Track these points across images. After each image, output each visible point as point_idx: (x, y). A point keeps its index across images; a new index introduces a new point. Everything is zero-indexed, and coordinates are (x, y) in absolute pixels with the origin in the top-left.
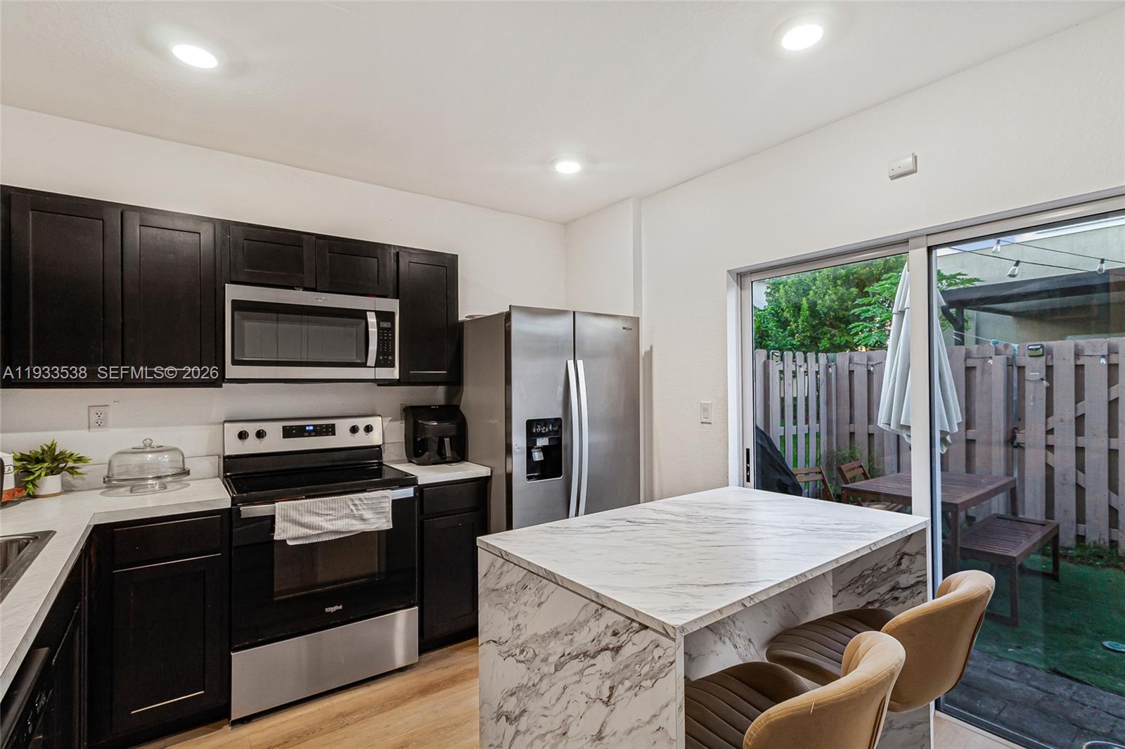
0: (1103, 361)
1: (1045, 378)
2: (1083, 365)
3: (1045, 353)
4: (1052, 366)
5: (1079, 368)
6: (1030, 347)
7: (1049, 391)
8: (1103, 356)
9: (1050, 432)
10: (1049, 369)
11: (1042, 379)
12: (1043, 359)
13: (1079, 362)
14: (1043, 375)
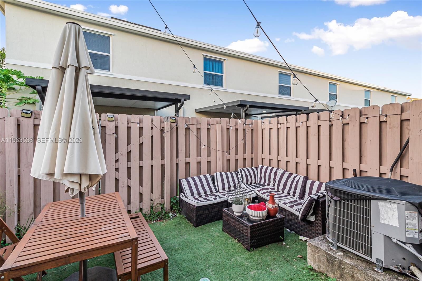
0: (138, 125)
1: (115, 133)
2: (130, 127)
3: (115, 120)
4: (118, 127)
5: (129, 128)
6: (109, 116)
7: (117, 139)
8: (138, 123)
9: (117, 161)
10: (117, 128)
11: (114, 134)
12: (114, 122)
13: (129, 126)
14: (114, 132)
